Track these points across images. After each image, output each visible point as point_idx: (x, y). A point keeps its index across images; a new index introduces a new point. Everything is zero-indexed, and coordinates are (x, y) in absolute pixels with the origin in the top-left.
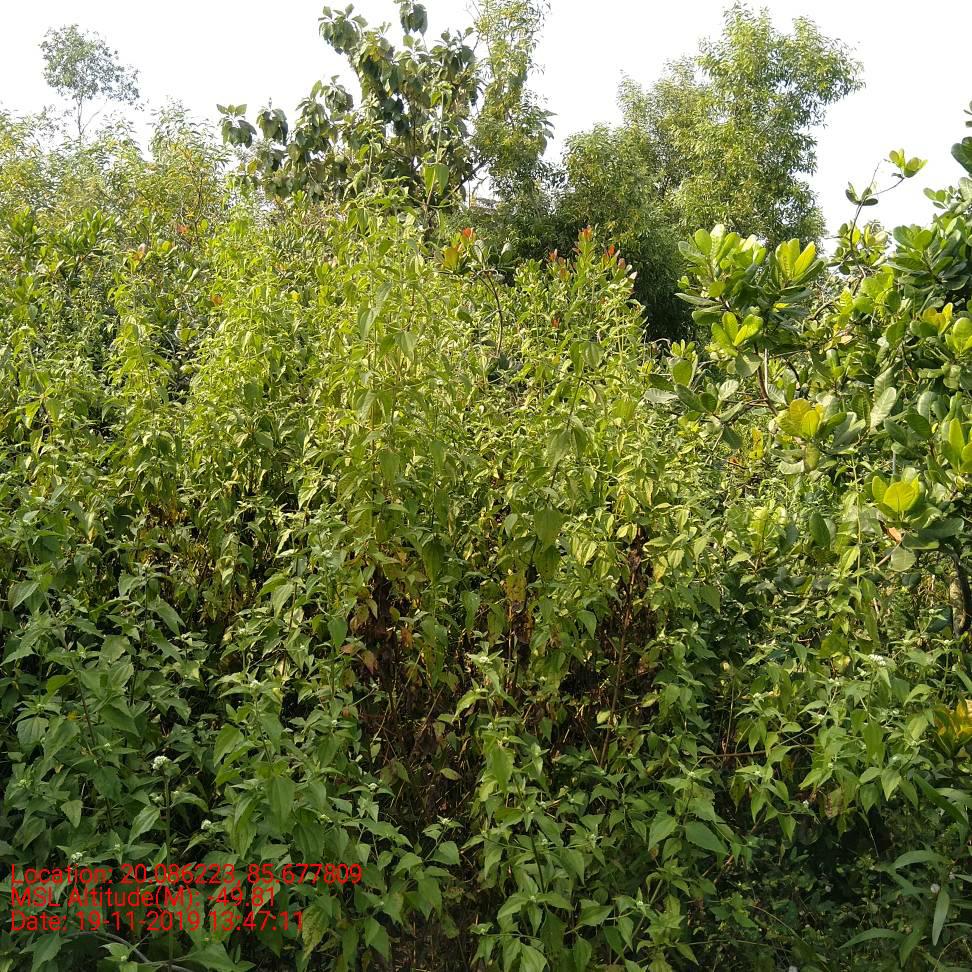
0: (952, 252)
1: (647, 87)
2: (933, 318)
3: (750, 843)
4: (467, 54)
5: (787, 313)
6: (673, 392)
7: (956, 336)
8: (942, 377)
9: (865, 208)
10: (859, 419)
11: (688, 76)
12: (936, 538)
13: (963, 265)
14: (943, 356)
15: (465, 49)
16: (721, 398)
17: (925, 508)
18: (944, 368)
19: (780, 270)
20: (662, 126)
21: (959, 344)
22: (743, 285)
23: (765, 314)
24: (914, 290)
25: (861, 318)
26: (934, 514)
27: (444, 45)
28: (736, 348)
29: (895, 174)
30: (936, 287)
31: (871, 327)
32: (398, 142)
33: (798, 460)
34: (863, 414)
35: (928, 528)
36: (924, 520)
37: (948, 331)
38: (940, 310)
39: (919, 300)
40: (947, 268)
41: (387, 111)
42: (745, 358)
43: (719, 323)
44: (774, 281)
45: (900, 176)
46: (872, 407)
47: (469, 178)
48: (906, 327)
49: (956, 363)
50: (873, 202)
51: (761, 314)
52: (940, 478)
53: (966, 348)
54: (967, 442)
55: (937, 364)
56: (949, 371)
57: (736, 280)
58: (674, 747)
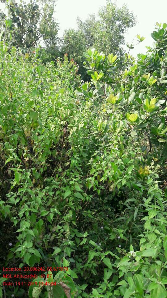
0: (151, 61)
1: (84, 21)
2: (145, 76)
3: (91, 197)
4: (37, 7)
5: (110, 73)
6: (82, 92)
7: (150, 81)
8: (147, 91)
9: (131, 49)
10: (126, 99)
11: (94, 18)
12: (141, 128)
13: (153, 64)
14: (147, 86)
15: (36, 5)
16: (94, 94)
17: (139, 120)
18: (147, 88)
19: (108, 61)
20: (87, 31)
21: (151, 83)
22: (99, 64)
23: (105, 73)
24: (141, 70)
25: (129, 77)
26: (141, 122)
27: (31, 3)
28: (97, 81)
29: (138, 41)
30: (147, 69)
31: (131, 79)
32: (18, 29)
33: (111, 109)
34: (127, 98)
35: (139, 125)
36: (139, 123)
37: (148, 80)
38: (147, 75)
39: (143, 73)
40: (149, 64)
41: (15, 20)
42: (100, 84)
43: (93, 74)
44: (107, 64)
45: (139, 41)
46: (129, 97)
47: (38, 40)
48: (139, 79)
49: (150, 87)
50: (133, 48)
51: (104, 72)
52: (143, 113)
53: (152, 83)
54: (149, 104)
55: (146, 88)
56: (148, 89)
57: (97, 63)
58: (73, 175)
